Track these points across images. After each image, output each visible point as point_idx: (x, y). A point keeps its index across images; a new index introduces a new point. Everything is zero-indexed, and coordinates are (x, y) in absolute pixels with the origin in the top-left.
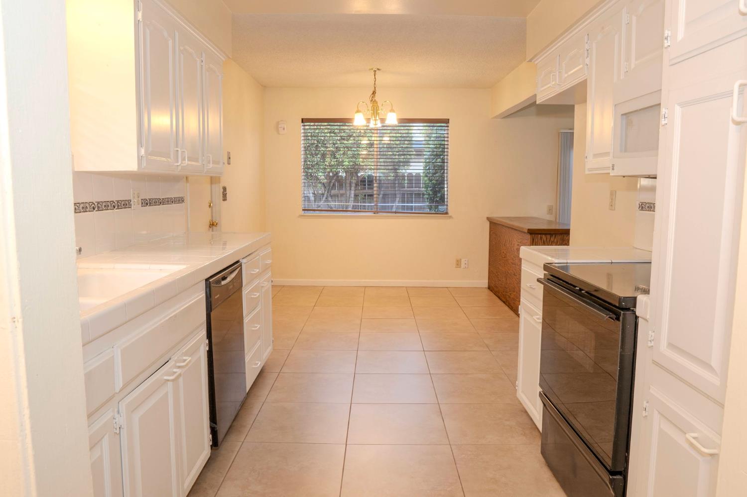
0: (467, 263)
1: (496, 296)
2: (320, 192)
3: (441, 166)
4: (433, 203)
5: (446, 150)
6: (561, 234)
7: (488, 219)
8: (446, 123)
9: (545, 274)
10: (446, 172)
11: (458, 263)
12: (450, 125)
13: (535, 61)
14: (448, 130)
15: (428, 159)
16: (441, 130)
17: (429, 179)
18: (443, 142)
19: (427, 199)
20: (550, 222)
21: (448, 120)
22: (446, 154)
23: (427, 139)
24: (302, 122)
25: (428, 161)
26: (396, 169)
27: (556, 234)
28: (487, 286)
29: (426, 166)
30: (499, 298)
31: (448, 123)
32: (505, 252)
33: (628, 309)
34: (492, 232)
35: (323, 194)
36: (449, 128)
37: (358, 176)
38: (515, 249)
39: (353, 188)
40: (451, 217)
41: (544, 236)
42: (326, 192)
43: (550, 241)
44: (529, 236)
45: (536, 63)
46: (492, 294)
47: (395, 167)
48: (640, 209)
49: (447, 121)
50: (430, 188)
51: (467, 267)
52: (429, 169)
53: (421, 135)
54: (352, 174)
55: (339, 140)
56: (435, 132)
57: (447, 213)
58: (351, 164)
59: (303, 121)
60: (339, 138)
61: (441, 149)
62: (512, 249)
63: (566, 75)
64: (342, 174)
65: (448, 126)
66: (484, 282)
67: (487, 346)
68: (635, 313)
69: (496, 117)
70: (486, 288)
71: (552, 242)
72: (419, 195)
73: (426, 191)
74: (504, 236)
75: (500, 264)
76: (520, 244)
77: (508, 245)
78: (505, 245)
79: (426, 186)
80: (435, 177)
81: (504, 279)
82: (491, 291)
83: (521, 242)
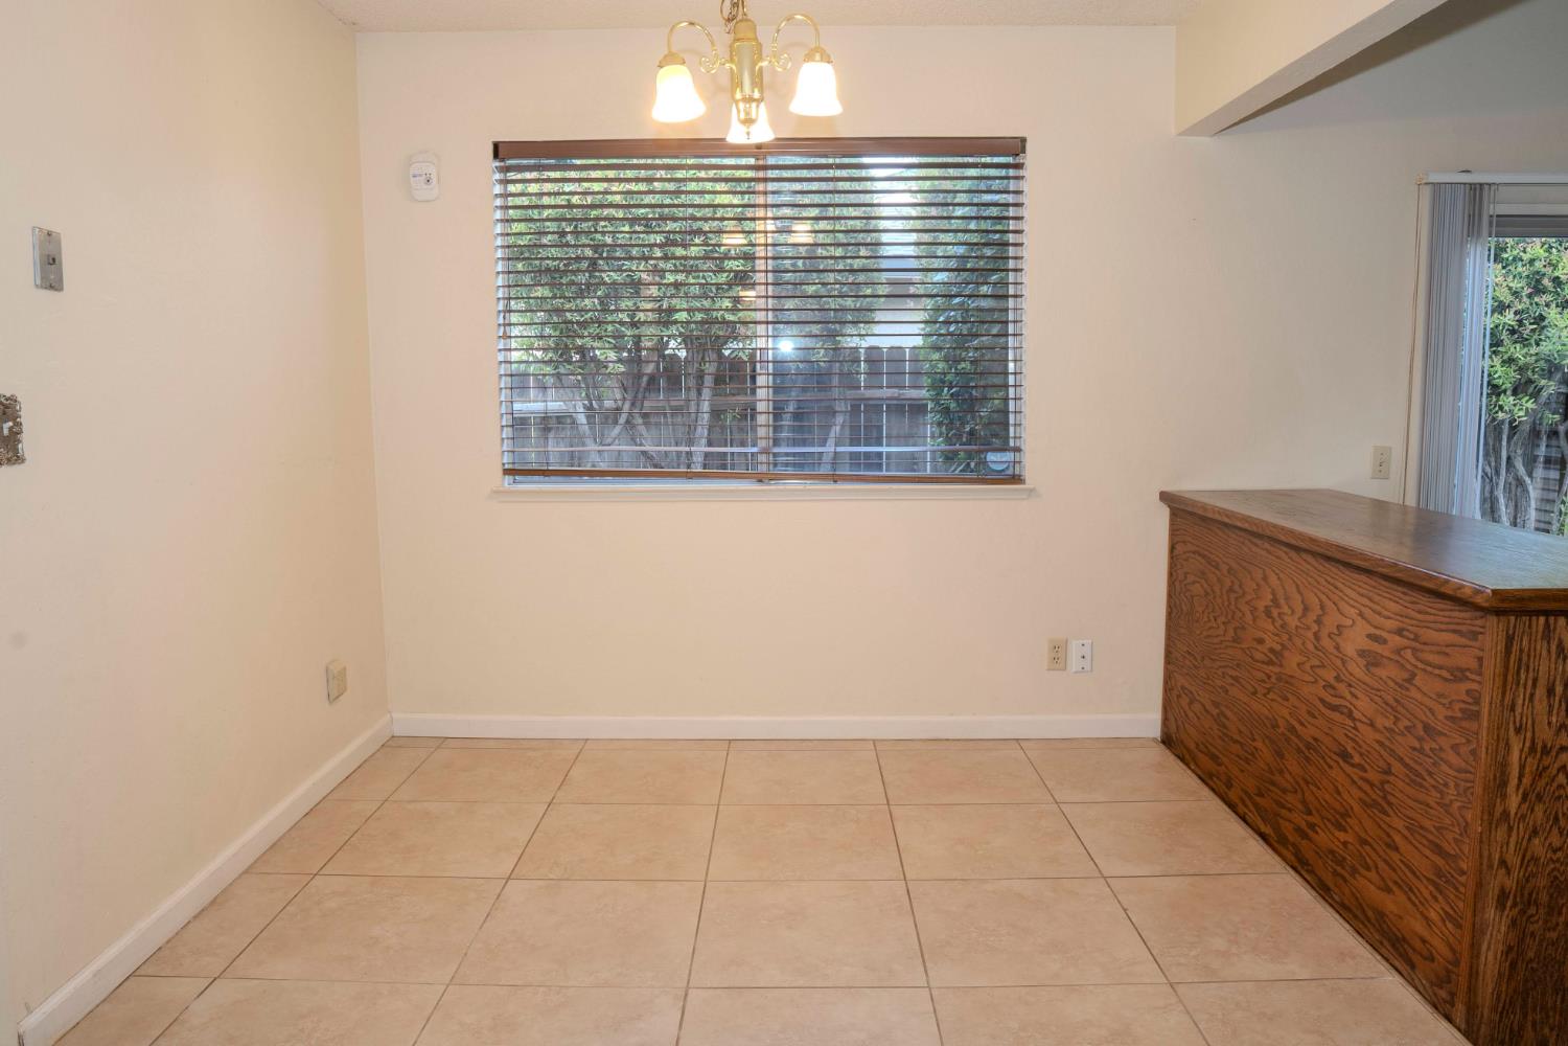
0: (1088, 657)
2: (608, 404)
4: (961, 441)
7: (1165, 497)
8: (1014, 156)
11: (1058, 654)
14: (1019, 178)
17: (947, 358)
19: (939, 426)
21: (1023, 140)
24: (496, 155)
26: (833, 335)
28: (1155, 730)
30: (1232, 806)
32: (1270, 643)
34: (1179, 548)
35: (618, 409)
37: (720, 355)
38: (1351, 652)
39: (706, 393)
40: (1032, 493)
42: (627, 406)
44: (1486, 623)
47: (830, 326)
49: (1015, 147)
50: (950, 386)
51: (1087, 668)
54: (702, 349)
55: (660, 246)
57: (1017, 480)
58: (699, 316)
59: (498, 150)
60: (659, 239)
62: (1328, 644)
64: (676, 348)
66: (1149, 722)
69: (1194, 130)
70: (1154, 739)
72: (918, 409)
73: (936, 400)
74: (1265, 578)
75: (1235, 679)
76: (1397, 640)
77: (1293, 622)
78: (1268, 614)
79: (938, 385)
80: (967, 349)
81: (1259, 744)
82: (1182, 760)
83: (1400, 632)
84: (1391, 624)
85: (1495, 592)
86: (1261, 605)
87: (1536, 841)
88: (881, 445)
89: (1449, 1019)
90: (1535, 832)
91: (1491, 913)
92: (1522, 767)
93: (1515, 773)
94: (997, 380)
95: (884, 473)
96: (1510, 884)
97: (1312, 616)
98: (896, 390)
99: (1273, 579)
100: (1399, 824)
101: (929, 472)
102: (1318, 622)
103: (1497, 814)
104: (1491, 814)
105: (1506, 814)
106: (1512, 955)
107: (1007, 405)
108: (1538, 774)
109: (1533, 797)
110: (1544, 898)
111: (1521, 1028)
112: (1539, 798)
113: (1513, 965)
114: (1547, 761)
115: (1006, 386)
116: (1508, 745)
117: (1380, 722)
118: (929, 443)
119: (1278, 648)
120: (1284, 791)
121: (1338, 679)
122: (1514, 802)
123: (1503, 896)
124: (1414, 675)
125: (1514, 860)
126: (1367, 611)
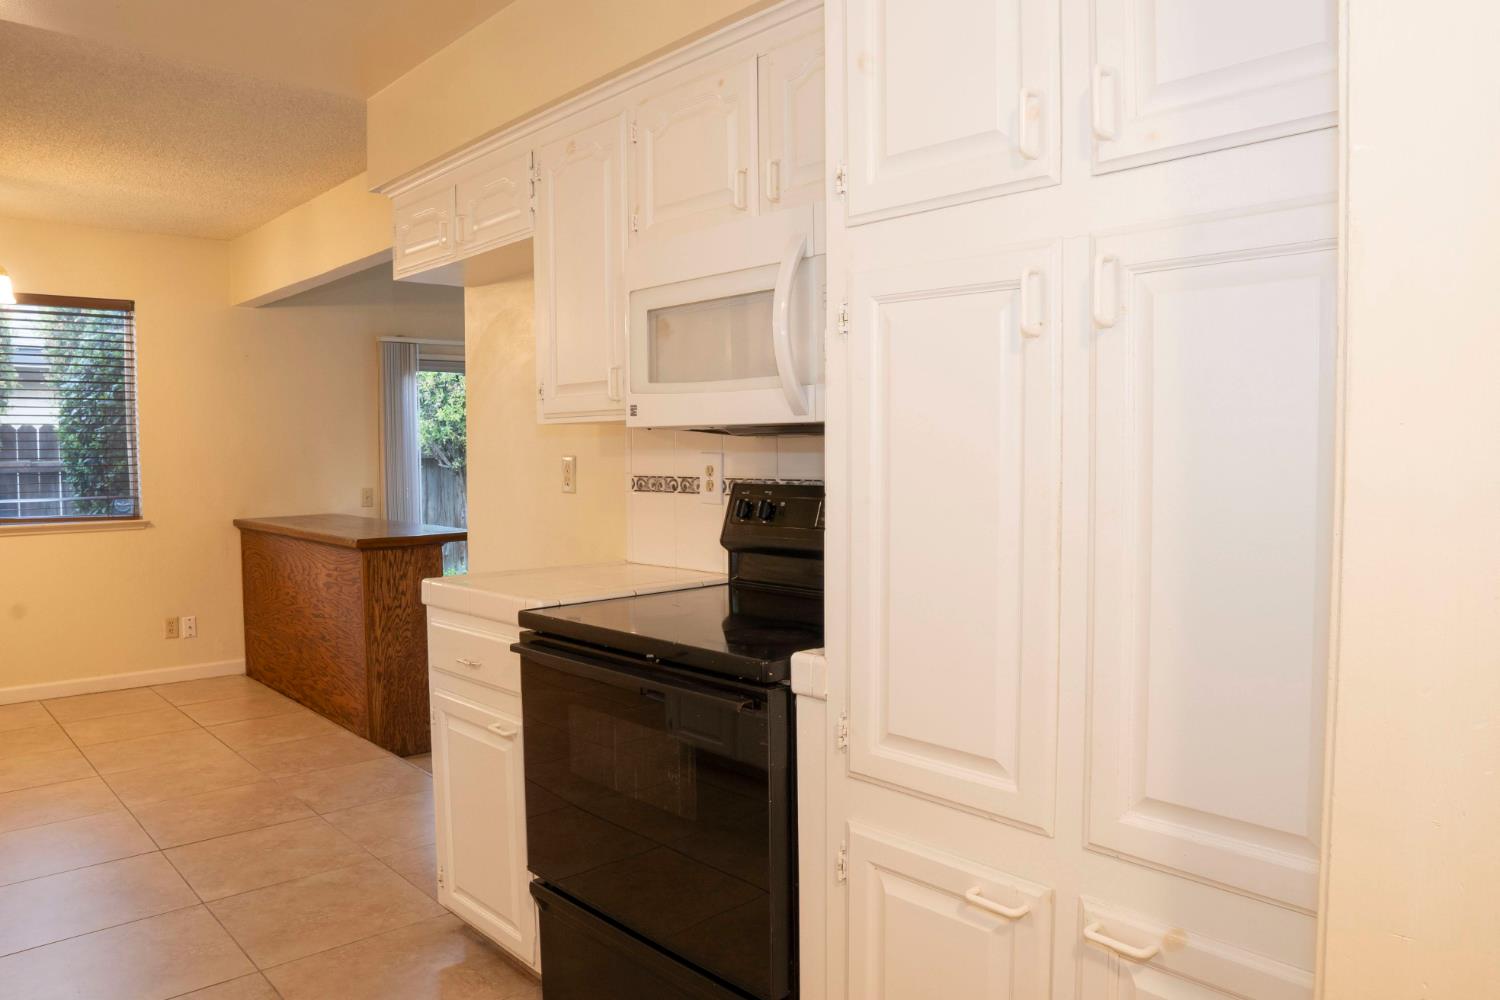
0: (193, 626)
1: (274, 689)
3: (113, 408)
4: (93, 494)
5: (126, 372)
6: (424, 546)
7: (237, 523)
8: (127, 311)
9: (522, 634)
10: (128, 420)
11: (172, 628)
12: (134, 314)
13: (388, 192)
14: (130, 325)
15: (72, 391)
16: (109, 324)
17: (80, 439)
18: (116, 354)
19: (76, 485)
20: (368, 523)
21: (132, 303)
22: (126, 379)
23: (56, 343)
25: (73, 395)
27: (412, 548)
28: (243, 669)
29: (68, 409)
30: (282, 692)
31: (132, 309)
32: (291, 593)
33: (775, 684)
34: (248, 552)
36: (134, 322)
38: (321, 586)
40: (147, 525)
41: (390, 552)
43: (402, 561)
44: (360, 556)
45: (390, 196)
46: (261, 687)
48: (636, 488)
49: (128, 306)
50: (84, 458)
51: (194, 634)
52: (79, 415)
53: (37, 334)
56: (90, 329)
57: (136, 516)
61: (110, 369)
62: (313, 585)
63: (475, 228)
65: (130, 318)
66: (238, 663)
67: (308, 805)
68: (788, 689)
69: (246, 304)
70: (242, 675)
71: (407, 563)
72: (50, 476)
73: (72, 466)
74: (287, 559)
75: (278, 619)
76: (335, 573)
77: (299, 578)
78: (289, 578)
79: (73, 456)
80: (97, 433)
81: (292, 651)
82: (258, 680)
83: (336, 569)
84: (332, 567)
85: (358, 541)
86: (286, 575)
87: (390, 649)
88: (16, 498)
89: (365, 737)
90: (389, 645)
91: (375, 684)
92: (380, 617)
93: (378, 620)
94: (119, 453)
95: (20, 517)
96: (381, 669)
97: (306, 573)
98: (28, 461)
99: (290, 559)
100: (343, 660)
101: (61, 514)
102: (308, 575)
103: (372, 639)
104: (369, 639)
105: (376, 638)
106: (386, 702)
107: (127, 469)
108: (388, 618)
109: (386, 629)
110: (396, 674)
111: (394, 734)
112: (389, 629)
113: (387, 707)
114: (391, 613)
115: (126, 457)
116: (373, 608)
117: (334, 615)
118: (60, 499)
119: (294, 594)
120: (303, 670)
121: (318, 601)
122: (379, 632)
123: (379, 675)
124: (341, 588)
125: (382, 658)
126: (325, 564)
